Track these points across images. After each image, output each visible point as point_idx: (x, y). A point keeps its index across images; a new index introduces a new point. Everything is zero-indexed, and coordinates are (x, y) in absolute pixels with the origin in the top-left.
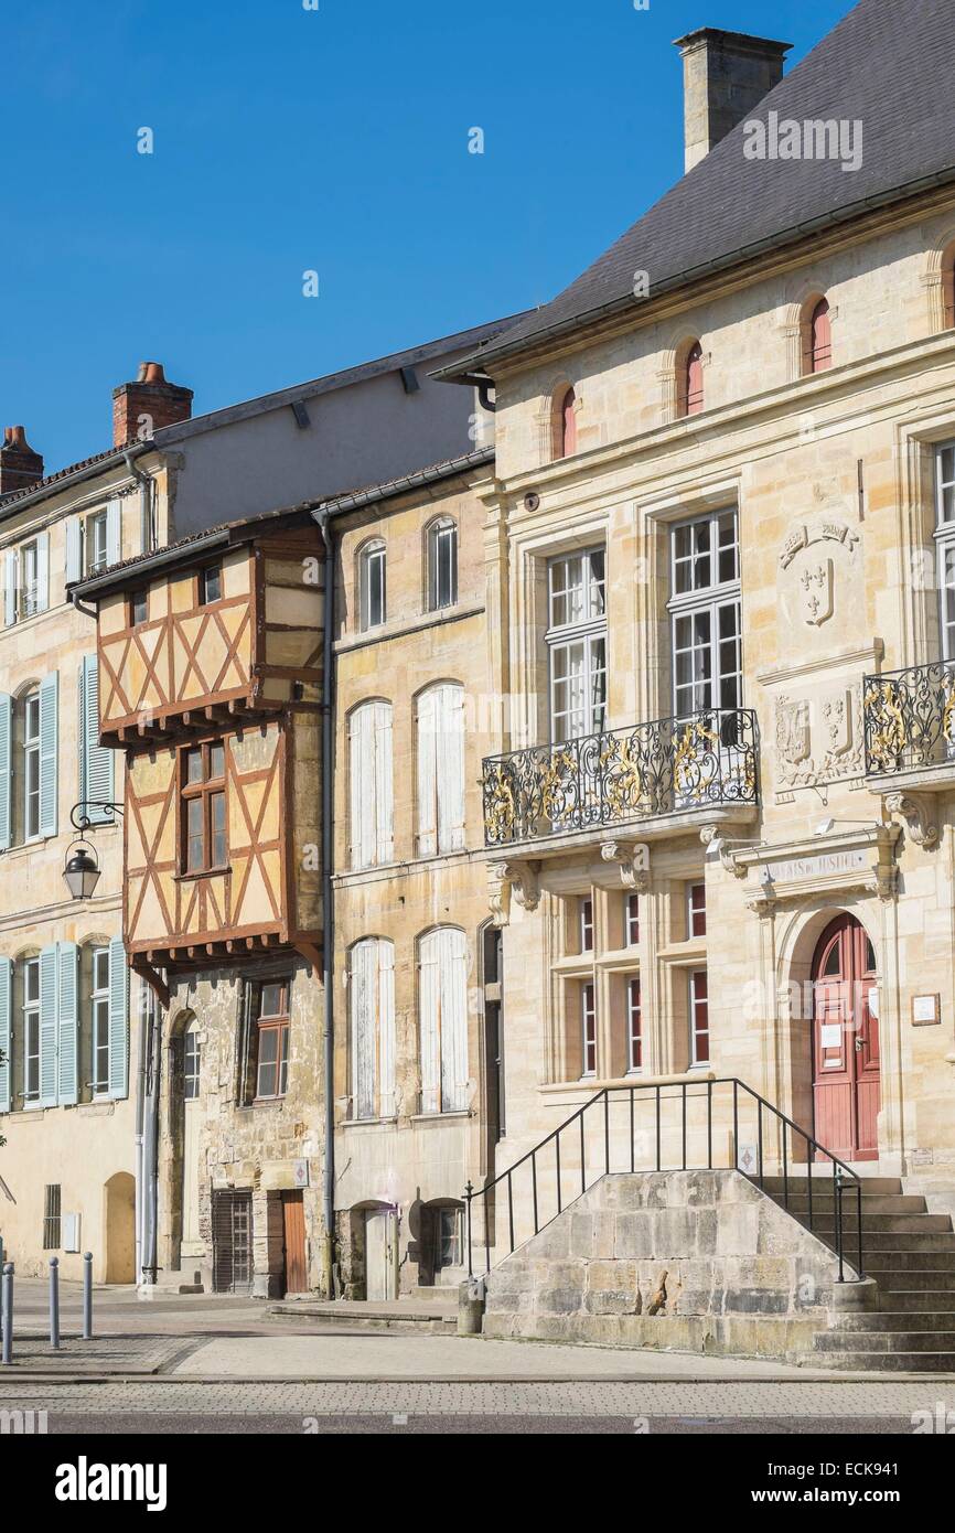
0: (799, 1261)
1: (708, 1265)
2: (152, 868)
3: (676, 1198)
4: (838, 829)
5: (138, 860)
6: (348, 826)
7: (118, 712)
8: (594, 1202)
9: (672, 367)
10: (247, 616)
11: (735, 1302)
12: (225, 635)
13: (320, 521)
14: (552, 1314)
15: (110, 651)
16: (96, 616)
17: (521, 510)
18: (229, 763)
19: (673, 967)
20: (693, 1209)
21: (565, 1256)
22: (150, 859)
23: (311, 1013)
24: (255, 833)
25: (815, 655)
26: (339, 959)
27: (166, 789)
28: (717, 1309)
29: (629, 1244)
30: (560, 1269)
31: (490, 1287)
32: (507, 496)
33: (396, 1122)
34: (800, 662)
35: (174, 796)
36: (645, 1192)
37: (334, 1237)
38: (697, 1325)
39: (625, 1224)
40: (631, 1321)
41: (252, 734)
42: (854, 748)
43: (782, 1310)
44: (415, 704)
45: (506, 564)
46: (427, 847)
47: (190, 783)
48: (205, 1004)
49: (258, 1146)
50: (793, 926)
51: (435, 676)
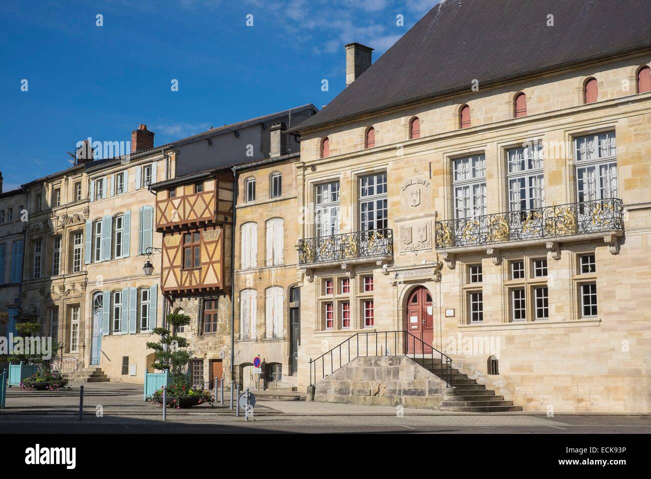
0: (429, 382)
1: (396, 382)
2: (172, 267)
3: (384, 364)
4: (428, 263)
5: (167, 264)
6: (240, 257)
7: (163, 222)
8: (354, 365)
9: (364, 134)
10: (213, 196)
11: (406, 393)
12: (205, 202)
13: (234, 171)
14: (339, 395)
15: (161, 205)
16: (156, 195)
17: (309, 170)
18: (202, 238)
19: (360, 299)
20: (390, 367)
21: (344, 379)
22: (171, 264)
23: (226, 310)
24: (211, 258)
25: (414, 215)
26: (236, 294)
27: (178, 244)
28: (399, 394)
29: (367, 376)
30: (342, 383)
31: (316, 387)
32: (305, 167)
33: (257, 341)
34: (410, 217)
35: (181, 247)
36: (373, 362)
37: (233, 373)
38: (393, 399)
39: (365, 371)
40: (368, 398)
41: (210, 230)
42: (428, 241)
43: (424, 395)
44: (266, 224)
45: (304, 185)
46: (269, 264)
47: (186, 243)
48: (186, 306)
49: (206, 347)
50: (403, 289)
51: (274, 216)
